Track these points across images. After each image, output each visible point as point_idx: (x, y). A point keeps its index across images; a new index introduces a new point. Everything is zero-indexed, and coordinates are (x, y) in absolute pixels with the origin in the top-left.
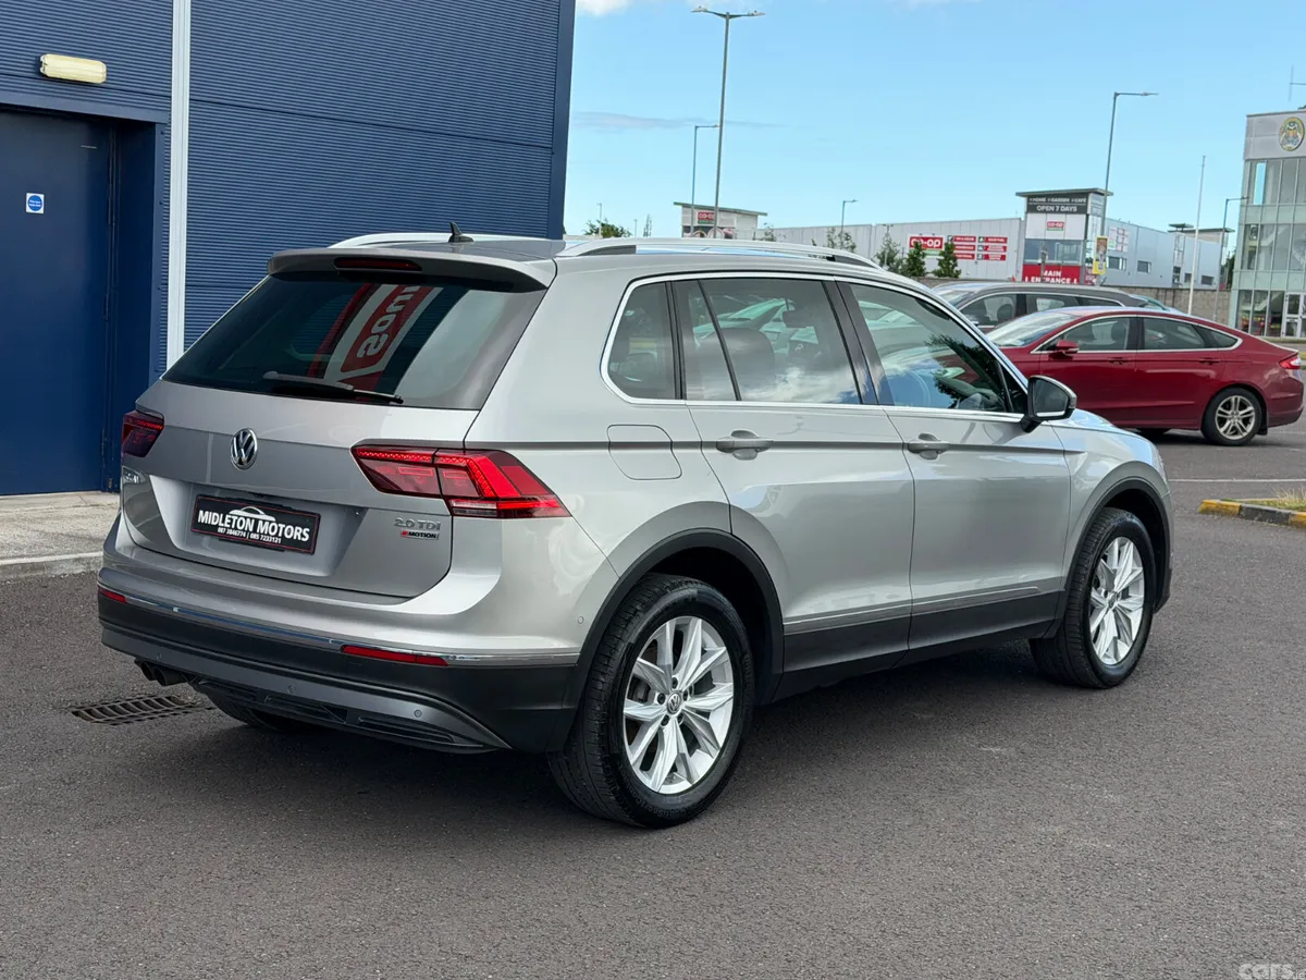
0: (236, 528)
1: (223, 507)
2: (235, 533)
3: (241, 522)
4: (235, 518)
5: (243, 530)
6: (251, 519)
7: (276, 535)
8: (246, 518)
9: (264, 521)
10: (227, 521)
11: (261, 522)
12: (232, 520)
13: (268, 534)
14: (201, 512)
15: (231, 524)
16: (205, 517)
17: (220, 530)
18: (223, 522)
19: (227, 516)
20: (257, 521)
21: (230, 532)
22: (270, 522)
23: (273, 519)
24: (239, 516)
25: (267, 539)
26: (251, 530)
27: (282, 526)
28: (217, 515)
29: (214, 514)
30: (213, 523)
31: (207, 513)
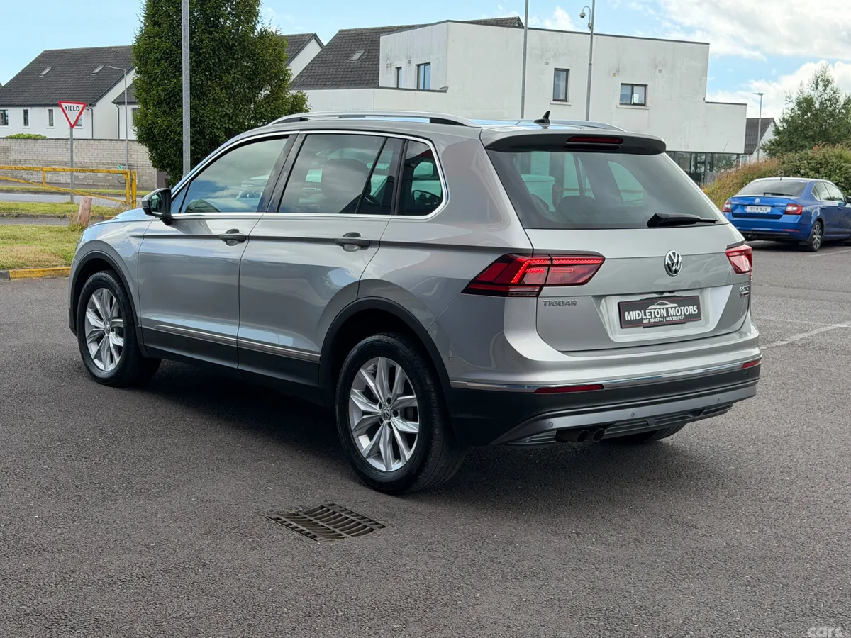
0: (655, 317)
1: (642, 305)
2: (656, 320)
3: (658, 312)
4: (653, 311)
5: (661, 317)
6: (663, 309)
7: (681, 315)
8: (660, 309)
9: (672, 308)
10: (647, 314)
11: (670, 309)
12: (651, 312)
13: (676, 315)
14: (627, 313)
15: (651, 315)
16: (629, 316)
17: (644, 321)
18: (645, 315)
19: (647, 311)
20: (667, 309)
21: (652, 320)
22: (675, 307)
23: (676, 305)
24: (655, 309)
25: (676, 318)
26: (665, 315)
27: (682, 308)
28: (639, 312)
29: (637, 312)
30: (638, 318)
31: (631, 312)
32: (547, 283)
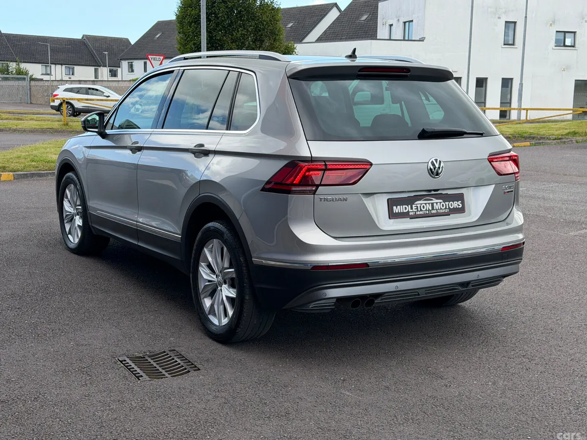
0: (421, 210)
1: (410, 201)
2: (421, 213)
3: (424, 207)
4: (419, 206)
5: (426, 210)
6: (429, 204)
7: (446, 208)
8: (426, 204)
9: (437, 203)
10: (414, 208)
11: (435, 204)
12: (417, 207)
13: (441, 209)
14: (395, 207)
15: (417, 209)
16: (396, 209)
17: (411, 214)
18: (412, 208)
19: (414, 206)
20: (432, 204)
21: (419, 213)
22: (440, 203)
23: (441, 201)
24: (421, 204)
25: (440, 211)
26: (430, 209)
27: (447, 203)
28: (406, 206)
29: (404, 206)
30: (404, 211)
31: (399, 207)
32: (322, 183)
